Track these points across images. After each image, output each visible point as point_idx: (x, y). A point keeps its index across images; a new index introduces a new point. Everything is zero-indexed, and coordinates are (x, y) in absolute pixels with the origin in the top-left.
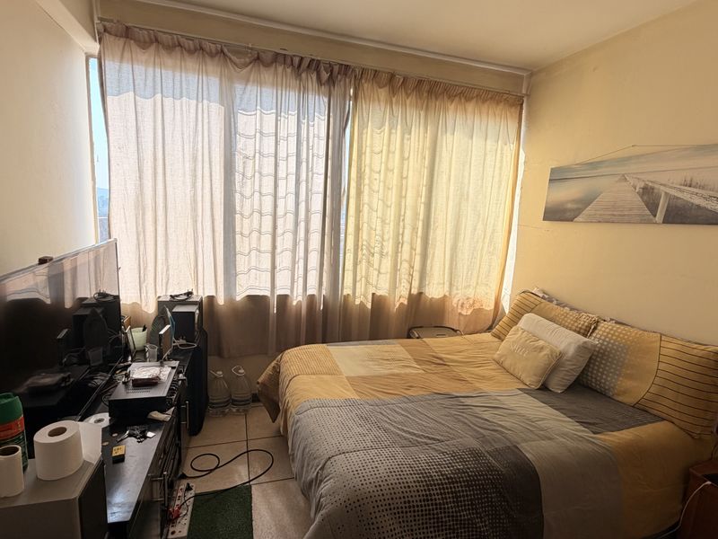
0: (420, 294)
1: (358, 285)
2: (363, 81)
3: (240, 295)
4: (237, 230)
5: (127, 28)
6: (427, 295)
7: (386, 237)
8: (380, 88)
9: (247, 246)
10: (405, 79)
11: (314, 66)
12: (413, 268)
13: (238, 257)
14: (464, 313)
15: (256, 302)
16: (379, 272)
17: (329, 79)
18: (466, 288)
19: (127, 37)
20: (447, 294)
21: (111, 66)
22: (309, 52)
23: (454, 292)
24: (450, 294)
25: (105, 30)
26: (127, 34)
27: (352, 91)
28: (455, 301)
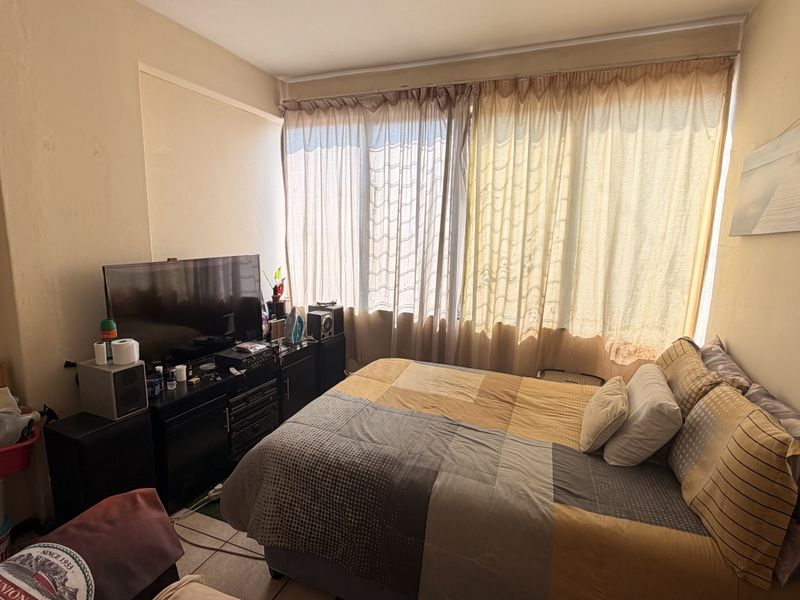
0: (562, 330)
1: (478, 311)
2: (483, 94)
3: (372, 310)
4: (371, 252)
5: (299, 103)
6: (570, 332)
7: (513, 260)
8: (504, 97)
9: (378, 266)
10: (531, 81)
11: (431, 93)
12: (544, 297)
13: (370, 276)
14: (619, 361)
15: (386, 316)
16: (506, 299)
17: (447, 102)
18: (622, 329)
19: (300, 109)
20: (600, 335)
21: (291, 133)
22: (425, 82)
23: (608, 333)
24: (603, 334)
25: (286, 109)
26: (299, 107)
27: (471, 108)
28: (608, 345)
